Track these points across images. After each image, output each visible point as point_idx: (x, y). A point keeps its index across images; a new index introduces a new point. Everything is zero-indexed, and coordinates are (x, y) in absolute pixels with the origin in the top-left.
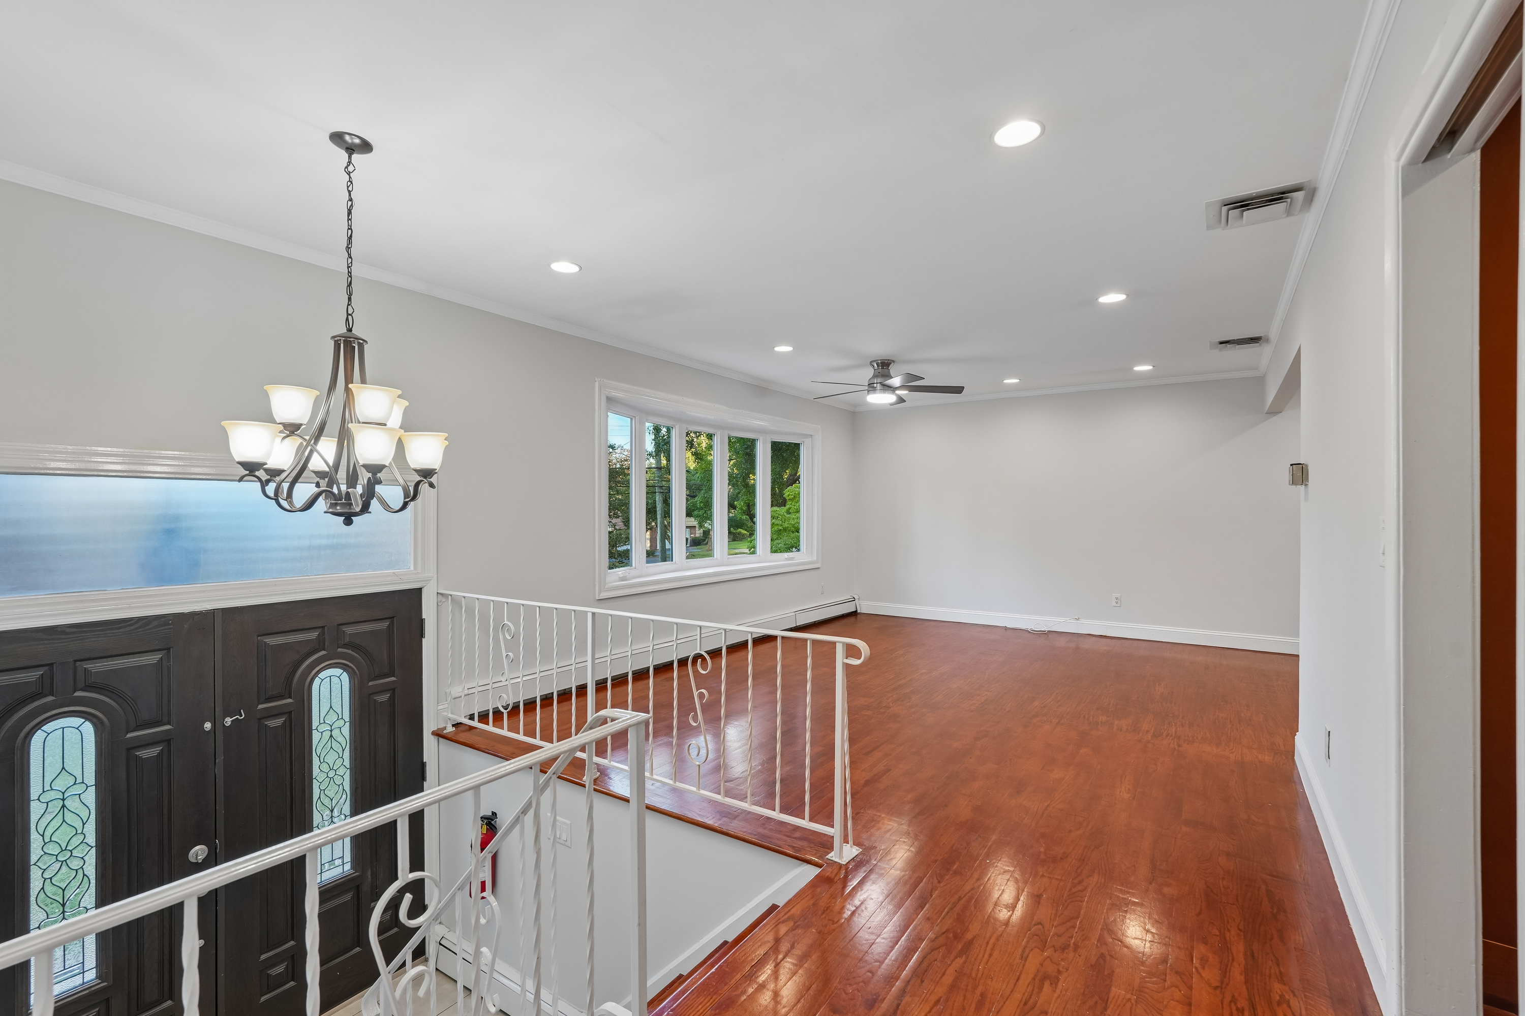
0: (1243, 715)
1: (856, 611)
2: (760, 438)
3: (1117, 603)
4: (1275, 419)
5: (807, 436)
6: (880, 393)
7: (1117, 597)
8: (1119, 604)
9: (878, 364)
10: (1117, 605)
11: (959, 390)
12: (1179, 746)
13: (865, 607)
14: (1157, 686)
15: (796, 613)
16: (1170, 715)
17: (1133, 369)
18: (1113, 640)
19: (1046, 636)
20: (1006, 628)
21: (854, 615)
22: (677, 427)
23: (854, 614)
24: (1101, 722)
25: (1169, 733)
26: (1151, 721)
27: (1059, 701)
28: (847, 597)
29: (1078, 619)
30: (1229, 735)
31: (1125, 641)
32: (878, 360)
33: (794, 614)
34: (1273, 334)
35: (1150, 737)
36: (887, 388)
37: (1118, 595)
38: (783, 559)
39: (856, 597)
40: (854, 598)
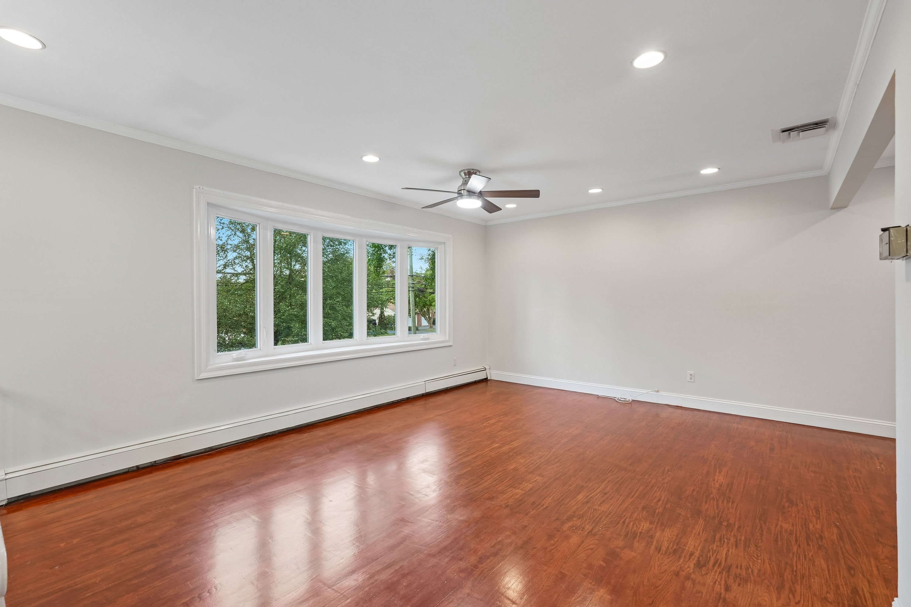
0: (811, 527)
1: (487, 378)
2: (398, 245)
3: (691, 379)
4: (840, 214)
5: (440, 243)
6: (466, 198)
7: (691, 374)
8: (693, 379)
9: (465, 174)
10: (691, 381)
11: (535, 194)
12: (727, 589)
13: (494, 375)
14: (717, 473)
15: (425, 382)
16: (724, 524)
17: (699, 172)
18: (687, 412)
19: (630, 405)
20: (598, 397)
21: (485, 382)
22: (312, 234)
23: (486, 380)
24: (641, 533)
25: (718, 559)
26: (699, 534)
27: (606, 494)
28: (480, 367)
29: (658, 391)
30: (795, 569)
31: (698, 412)
32: (465, 170)
33: (424, 383)
34: (842, 116)
35: (692, 566)
36: (472, 194)
37: (692, 372)
38: (419, 339)
39: (487, 367)
40: (485, 368)
